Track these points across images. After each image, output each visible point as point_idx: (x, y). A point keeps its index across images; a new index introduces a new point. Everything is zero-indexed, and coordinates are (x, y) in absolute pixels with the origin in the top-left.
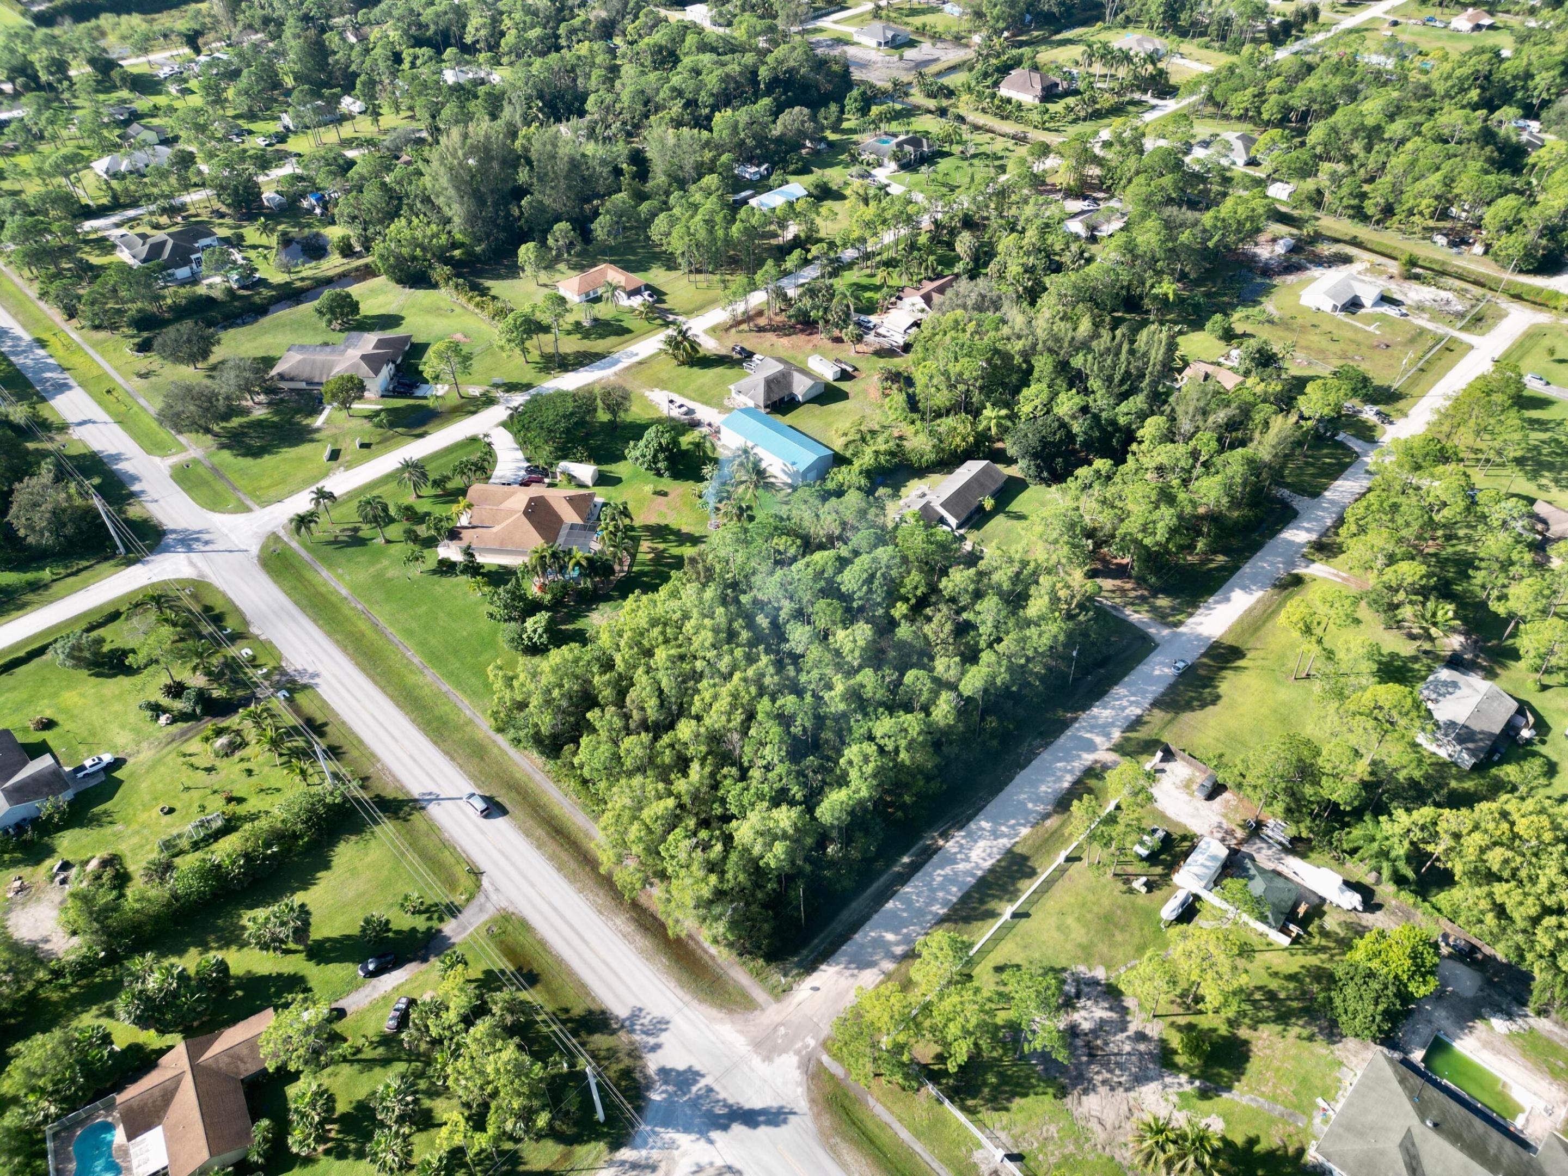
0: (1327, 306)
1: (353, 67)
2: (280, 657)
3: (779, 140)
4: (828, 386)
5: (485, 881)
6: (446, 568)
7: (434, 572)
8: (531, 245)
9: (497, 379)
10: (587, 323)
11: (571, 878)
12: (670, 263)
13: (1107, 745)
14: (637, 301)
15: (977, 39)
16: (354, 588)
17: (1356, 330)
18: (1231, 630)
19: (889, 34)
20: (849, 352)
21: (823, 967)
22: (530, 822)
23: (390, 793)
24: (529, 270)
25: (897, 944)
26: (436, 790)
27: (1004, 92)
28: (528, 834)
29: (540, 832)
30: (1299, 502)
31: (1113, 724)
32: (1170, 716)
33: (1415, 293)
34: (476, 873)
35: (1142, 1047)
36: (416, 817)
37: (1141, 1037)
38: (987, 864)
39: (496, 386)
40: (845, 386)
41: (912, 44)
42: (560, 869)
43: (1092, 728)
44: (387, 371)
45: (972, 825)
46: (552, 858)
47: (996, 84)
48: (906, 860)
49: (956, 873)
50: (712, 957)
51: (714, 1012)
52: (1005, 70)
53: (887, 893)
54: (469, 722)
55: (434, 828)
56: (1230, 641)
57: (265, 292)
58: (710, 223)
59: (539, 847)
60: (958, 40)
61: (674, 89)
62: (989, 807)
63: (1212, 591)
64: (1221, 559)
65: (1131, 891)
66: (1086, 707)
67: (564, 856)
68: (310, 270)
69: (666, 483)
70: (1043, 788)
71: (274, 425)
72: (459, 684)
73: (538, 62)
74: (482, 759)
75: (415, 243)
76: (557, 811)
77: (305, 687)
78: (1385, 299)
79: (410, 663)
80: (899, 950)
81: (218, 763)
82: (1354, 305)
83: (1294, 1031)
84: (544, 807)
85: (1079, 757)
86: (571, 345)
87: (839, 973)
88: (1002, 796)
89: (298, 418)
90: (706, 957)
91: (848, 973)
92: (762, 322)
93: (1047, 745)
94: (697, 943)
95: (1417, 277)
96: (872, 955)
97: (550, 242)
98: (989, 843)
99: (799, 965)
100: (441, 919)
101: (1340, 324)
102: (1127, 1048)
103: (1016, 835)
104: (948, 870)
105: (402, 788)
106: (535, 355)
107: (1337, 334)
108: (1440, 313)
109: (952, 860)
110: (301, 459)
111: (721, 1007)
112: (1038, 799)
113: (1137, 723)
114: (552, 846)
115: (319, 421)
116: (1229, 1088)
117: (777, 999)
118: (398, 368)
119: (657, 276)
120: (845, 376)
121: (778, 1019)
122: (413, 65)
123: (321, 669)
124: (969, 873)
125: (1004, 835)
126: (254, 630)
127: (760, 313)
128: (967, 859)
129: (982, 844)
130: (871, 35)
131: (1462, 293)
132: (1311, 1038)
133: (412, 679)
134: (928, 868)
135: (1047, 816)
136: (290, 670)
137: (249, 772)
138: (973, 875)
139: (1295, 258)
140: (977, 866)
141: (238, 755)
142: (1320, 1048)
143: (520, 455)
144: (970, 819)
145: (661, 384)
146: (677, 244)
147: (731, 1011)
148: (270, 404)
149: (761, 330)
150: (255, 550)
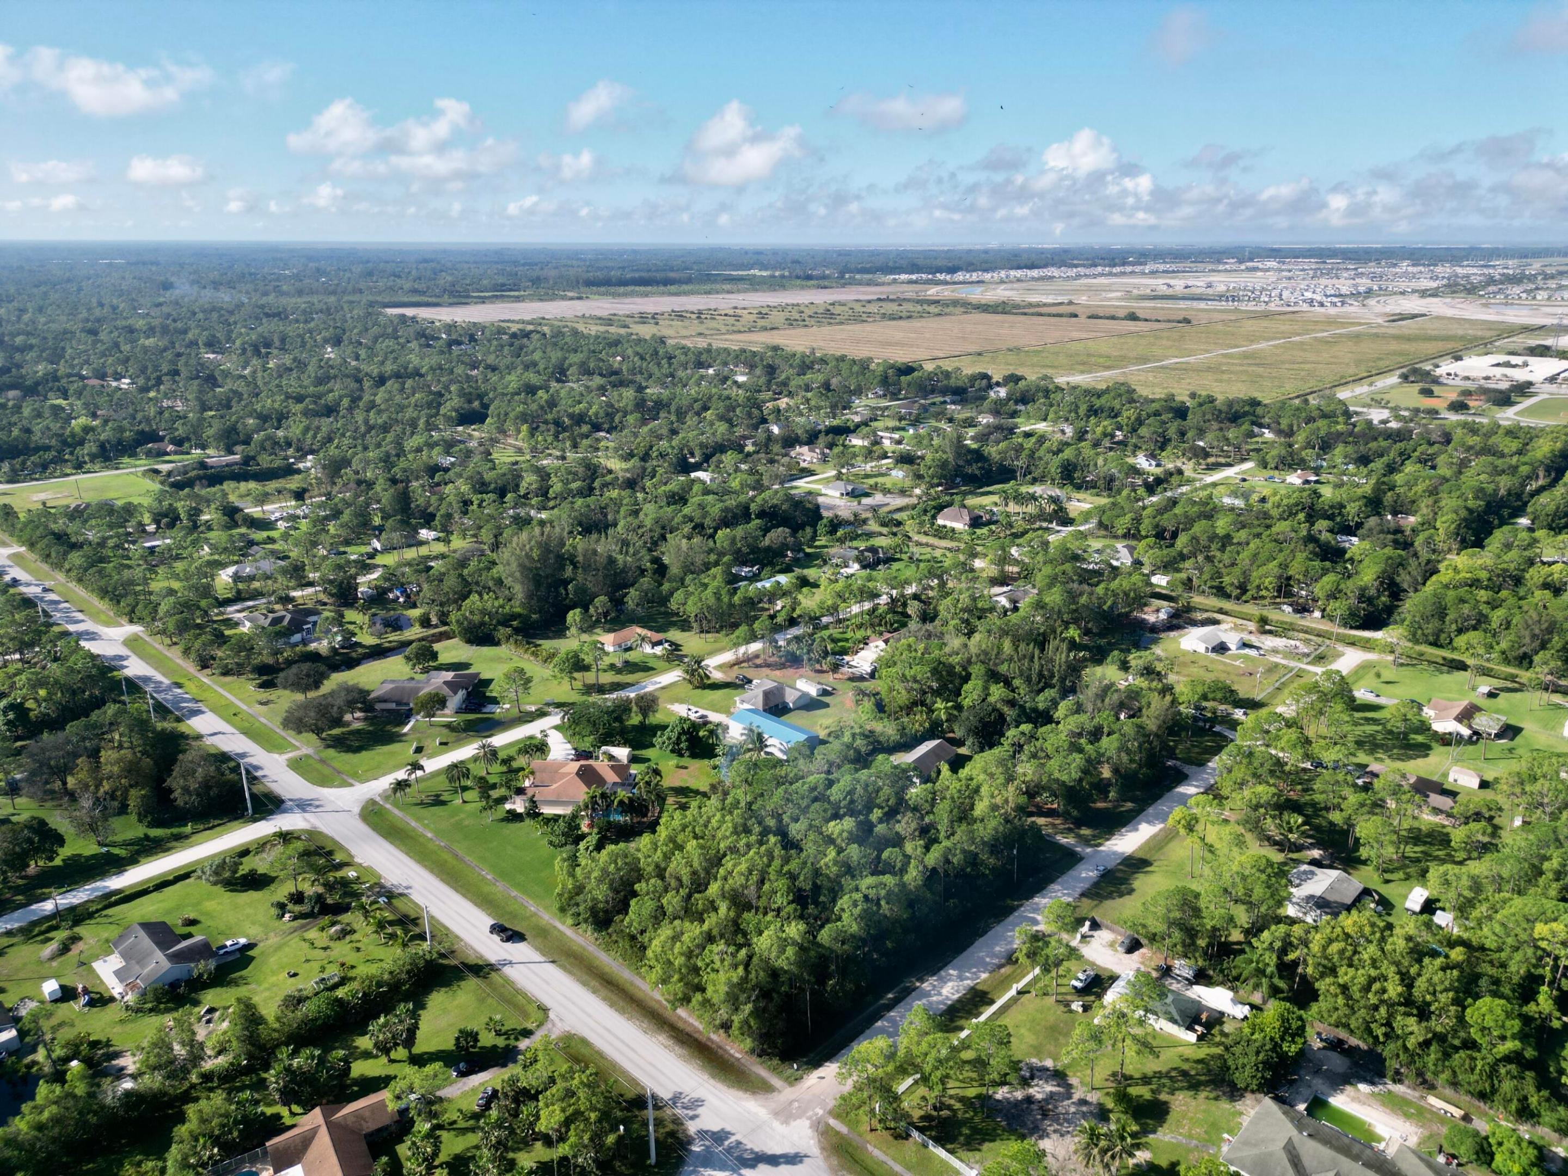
0: (1201, 648)
1: (431, 509)
2: (380, 877)
3: (769, 549)
4: (812, 699)
5: (552, 1015)
6: (513, 817)
7: (503, 820)
8: (578, 611)
9: (548, 699)
10: (619, 665)
11: (622, 1011)
12: (685, 626)
13: (1046, 921)
14: (658, 650)
15: (918, 491)
16: (437, 832)
17: (1225, 664)
18: (1140, 848)
19: (850, 488)
20: (830, 678)
21: (826, 1065)
22: (585, 977)
23: (472, 960)
24: (573, 630)
26: (509, 958)
27: (940, 522)
28: (584, 984)
29: (594, 983)
30: (1187, 769)
32: (1095, 902)
33: (1269, 642)
34: (544, 1010)
35: (1084, 1109)
36: (493, 975)
37: (1083, 1102)
38: (956, 996)
39: (548, 704)
40: (826, 699)
41: (867, 495)
42: (611, 1006)
43: (1035, 910)
44: (461, 694)
45: (943, 973)
46: (604, 999)
47: (934, 517)
48: (890, 996)
49: (930, 1003)
50: (738, 1060)
51: (740, 1094)
52: (940, 508)
53: (877, 1016)
54: (535, 914)
55: (508, 981)
56: (1141, 855)
57: (360, 650)
58: (717, 596)
59: (594, 992)
60: (903, 492)
61: (685, 516)
62: (955, 961)
63: (1124, 825)
64: (1129, 805)
65: (1071, 1011)
66: (1027, 899)
67: (614, 998)
68: (394, 637)
69: (686, 761)
70: (997, 948)
71: (370, 732)
72: (525, 891)
73: (579, 502)
75: (484, 612)
76: (607, 969)
77: (401, 895)
78: (1245, 645)
79: (484, 878)
81: (332, 944)
82: (1221, 648)
83: (1203, 1095)
84: (597, 968)
85: (1025, 928)
86: (607, 678)
87: (839, 1068)
88: (965, 954)
89: (388, 728)
90: (733, 1060)
92: (758, 661)
93: (999, 922)
94: (725, 1051)
95: (1270, 632)
97: (592, 610)
98: (956, 984)
99: (808, 1063)
100: (517, 1039)
101: (1213, 661)
102: (1072, 1109)
103: (978, 978)
104: (924, 1001)
105: (481, 957)
106: (578, 685)
107: (1210, 667)
108: (1292, 654)
109: (928, 995)
110: (392, 754)
111: (746, 1090)
112: (994, 955)
113: (1069, 906)
114: (604, 992)
115: (406, 729)
116: (1154, 1132)
117: (791, 1084)
118: (469, 694)
119: (675, 635)
120: (825, 693)
121: (792, 1097)
122: (480, 506)
123: (412, 883)
124: (939, 1003)
125: (967, 979)
126: (358, 860)
127: (757, 656)
128: (940, 994)
129: (950, 984)
130: (835, 489)
131: (1307, 641)
132: (1216, 1098)
133: (486, 889)
134: (908, 999)
135: (1001, 966)
136: (388, 885)
137: (358, 949)
138: (944, 1004)
139: (1175, 622)
140: (947, 998)
141: (348, 938)
142: (1225, 1105)
143: (569, 746)
144: (940, 969)
145: (681, 701)
146: (691, 608)
147: (754, 1093)
148: (366, 719)
149: (757, 666)
150: (356, 810)
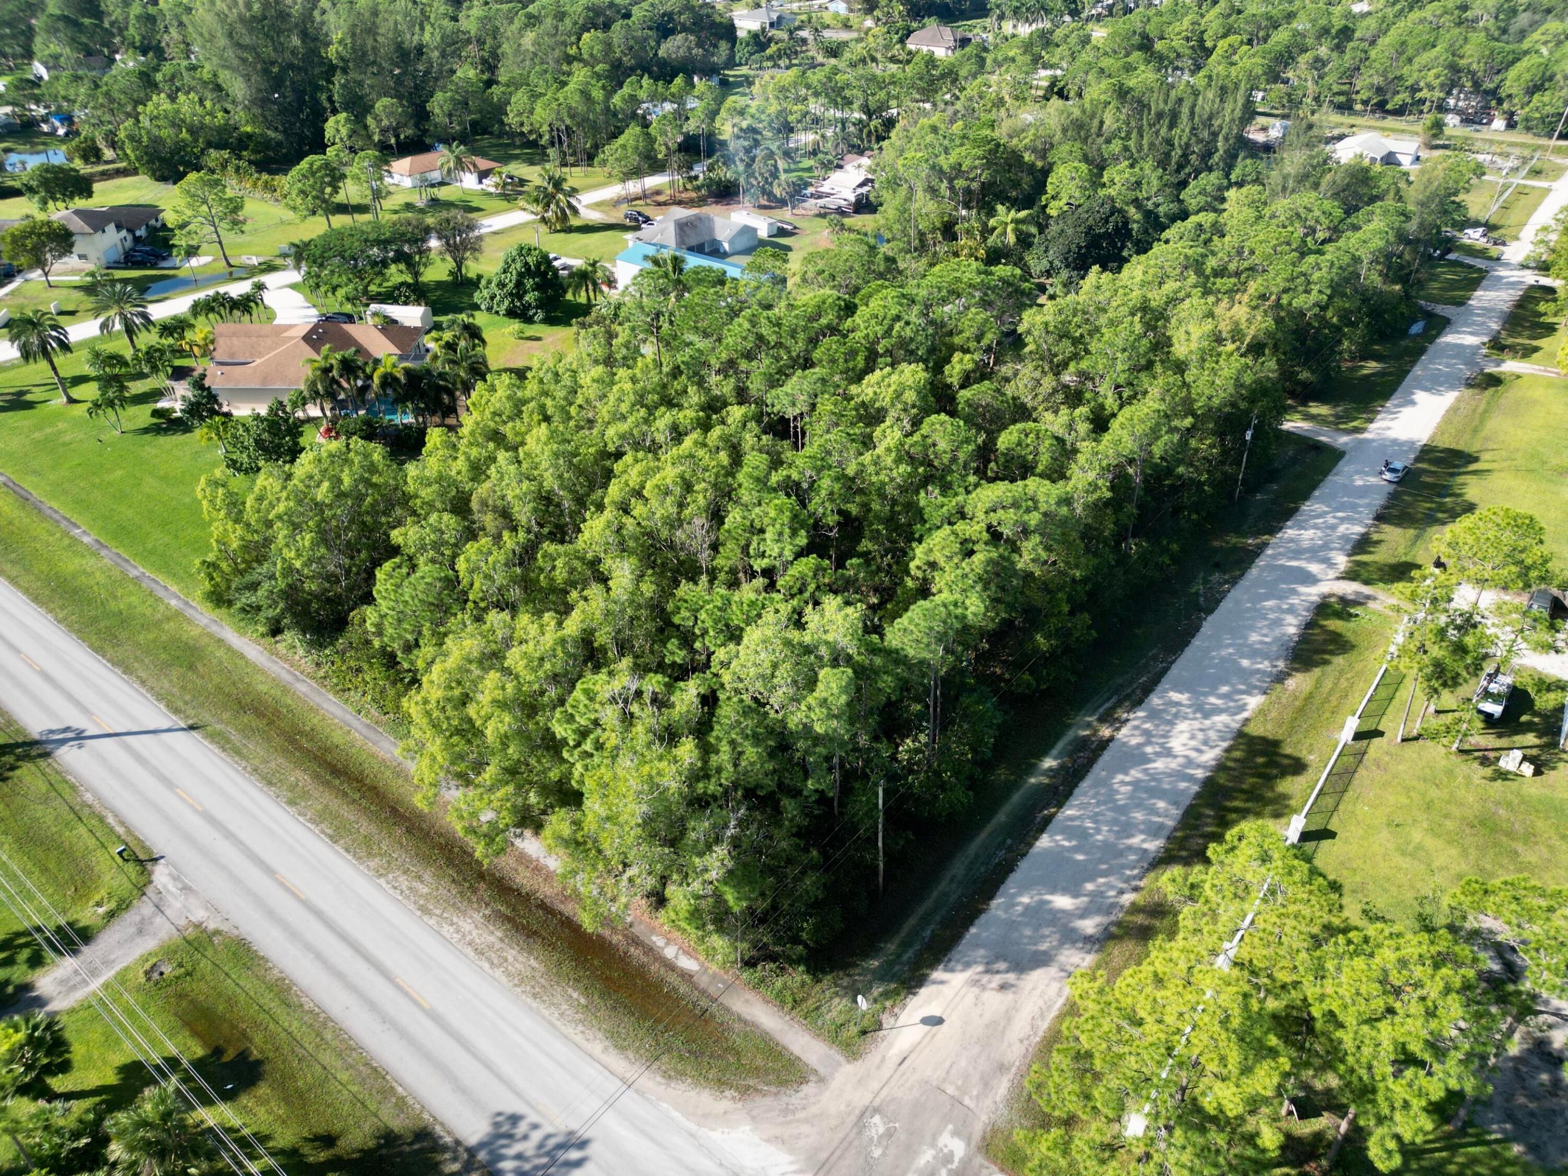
4: (761, 241)
5: (160, 874)
6: (164, 423)
7: (141, 430)
8: (344, 117)
9: (285, 247)
10: (421, 203)
13: (1332, 574)
14: (490, 185)
15: (868, 24)
19: (773, 18)
20: (785, 214)
21: (937, 975)
25: (1084, 913)
26: (77, 721)
27: (912, 46)
30: (1445, 311)
31: (1326, 546)
32: (1411, 532)
34: (143, 861)
36: (25, 772)
38: (1210, 756)
39: (284, 255)
40: (785, 240)
43: (1297, 553)
45: (1155, 700)
46: (320, 818)
48: (1049, 763)
49: (1154, 777)
50: (686, 976)
51: (705, 1099)
52: (910, 31)
53: (1034, 823)
55: (63, 787)
60: (848, 27)
62: (1174, 671)
63: (1385, 397)
64: (1374, 365)
66: (1273, 531)
69: (538, 329)
70: (1254, 637)
74: (191, 667)
76: (337, 738)
79: (75, 543)
80: (1089, 926)
82: (1388, 162)
84: (311, 735)
85: (1294, 592)
87: (975, 983)
88: (1189, 652)
90: (672, 978)
91: (997, 979)
92: (661, 198)
93: (1234, 582)
94: (650, 950)
95: (1446, 146)
96: (1035, 941)
97: (370, 119)
98: (1196, 724)
99: (883, 975)
103: (1242, 708)
104: (1135, 774)
105: (11, 726)
109: (1137, 757)
111: (721, 1084)
112: (1254, 653)
113: (1363, 544)
117: (852, 1051)
118: (134, 240)
119: (513, 165)
120: (783, 233)
121: (862, 1098)
124: (1180, 775)
125: (1217, 711)
127: (658, 193)
128: (1168, 753)
129: (1183, 726)
130: (753, 19)
133: (73, 565)
134: (1098, 770)
135: (1280, 678)
138: (1191, 778)
140: (1190, 762)
143: (312, 312)
144: (1148, 690)
147: (745, 1091)
